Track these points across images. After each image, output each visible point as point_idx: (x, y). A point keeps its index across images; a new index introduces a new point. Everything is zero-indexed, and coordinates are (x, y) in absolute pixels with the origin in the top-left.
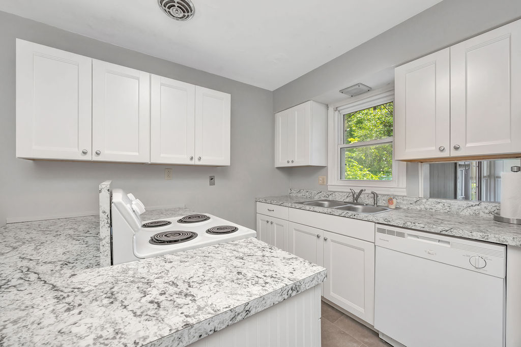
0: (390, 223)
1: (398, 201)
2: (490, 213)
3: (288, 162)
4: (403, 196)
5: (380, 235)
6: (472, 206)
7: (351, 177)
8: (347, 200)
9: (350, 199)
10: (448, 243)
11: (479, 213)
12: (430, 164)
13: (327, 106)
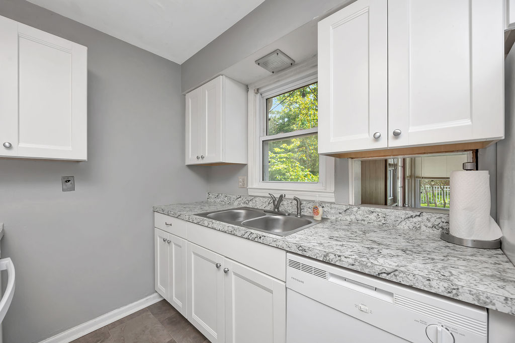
0: (305, 254)
1: (325, 209)
2: (434, 226)
3: (198, 158)
4: (331, 203)
5: (292, 271)
6: (412, 217)
7: (293, 177)
8: (268, 208)
9: (270, 207)
10: (391, 294)
11: (420, 227)
12: (362, 162)
13: (247, 88)
